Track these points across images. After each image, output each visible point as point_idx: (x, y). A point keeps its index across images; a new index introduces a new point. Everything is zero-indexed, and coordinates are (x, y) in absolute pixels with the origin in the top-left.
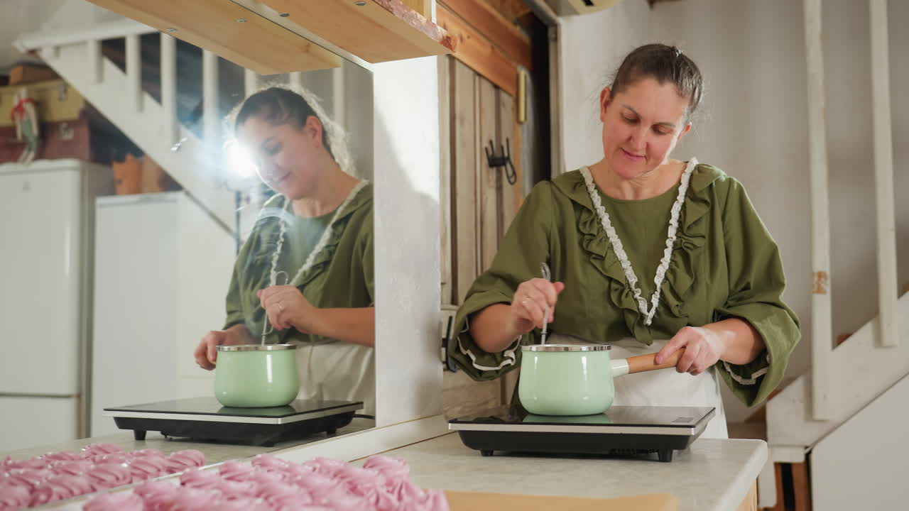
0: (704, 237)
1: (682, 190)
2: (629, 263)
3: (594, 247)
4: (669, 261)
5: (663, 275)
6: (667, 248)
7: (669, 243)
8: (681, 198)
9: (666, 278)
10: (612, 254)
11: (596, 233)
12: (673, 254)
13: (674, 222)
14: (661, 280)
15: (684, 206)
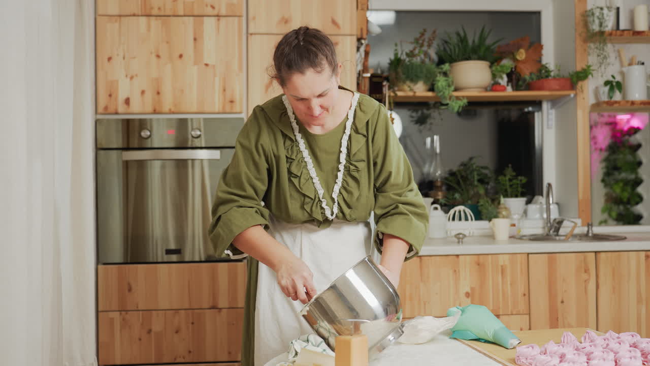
0: (364, 161)
1: (349, 124)
2: (317, 178)
3: (294, 170)
4: (342, 180)
5: (338, 191)
6: (340, 171)
7: (341, 167)
8: (348, 132)
9: (340, 192)
10: (307, 172)
11: (294, 158)
12: (344, 174)
13: (344, 150)
14: (337, 195)
15: (350, 137)
